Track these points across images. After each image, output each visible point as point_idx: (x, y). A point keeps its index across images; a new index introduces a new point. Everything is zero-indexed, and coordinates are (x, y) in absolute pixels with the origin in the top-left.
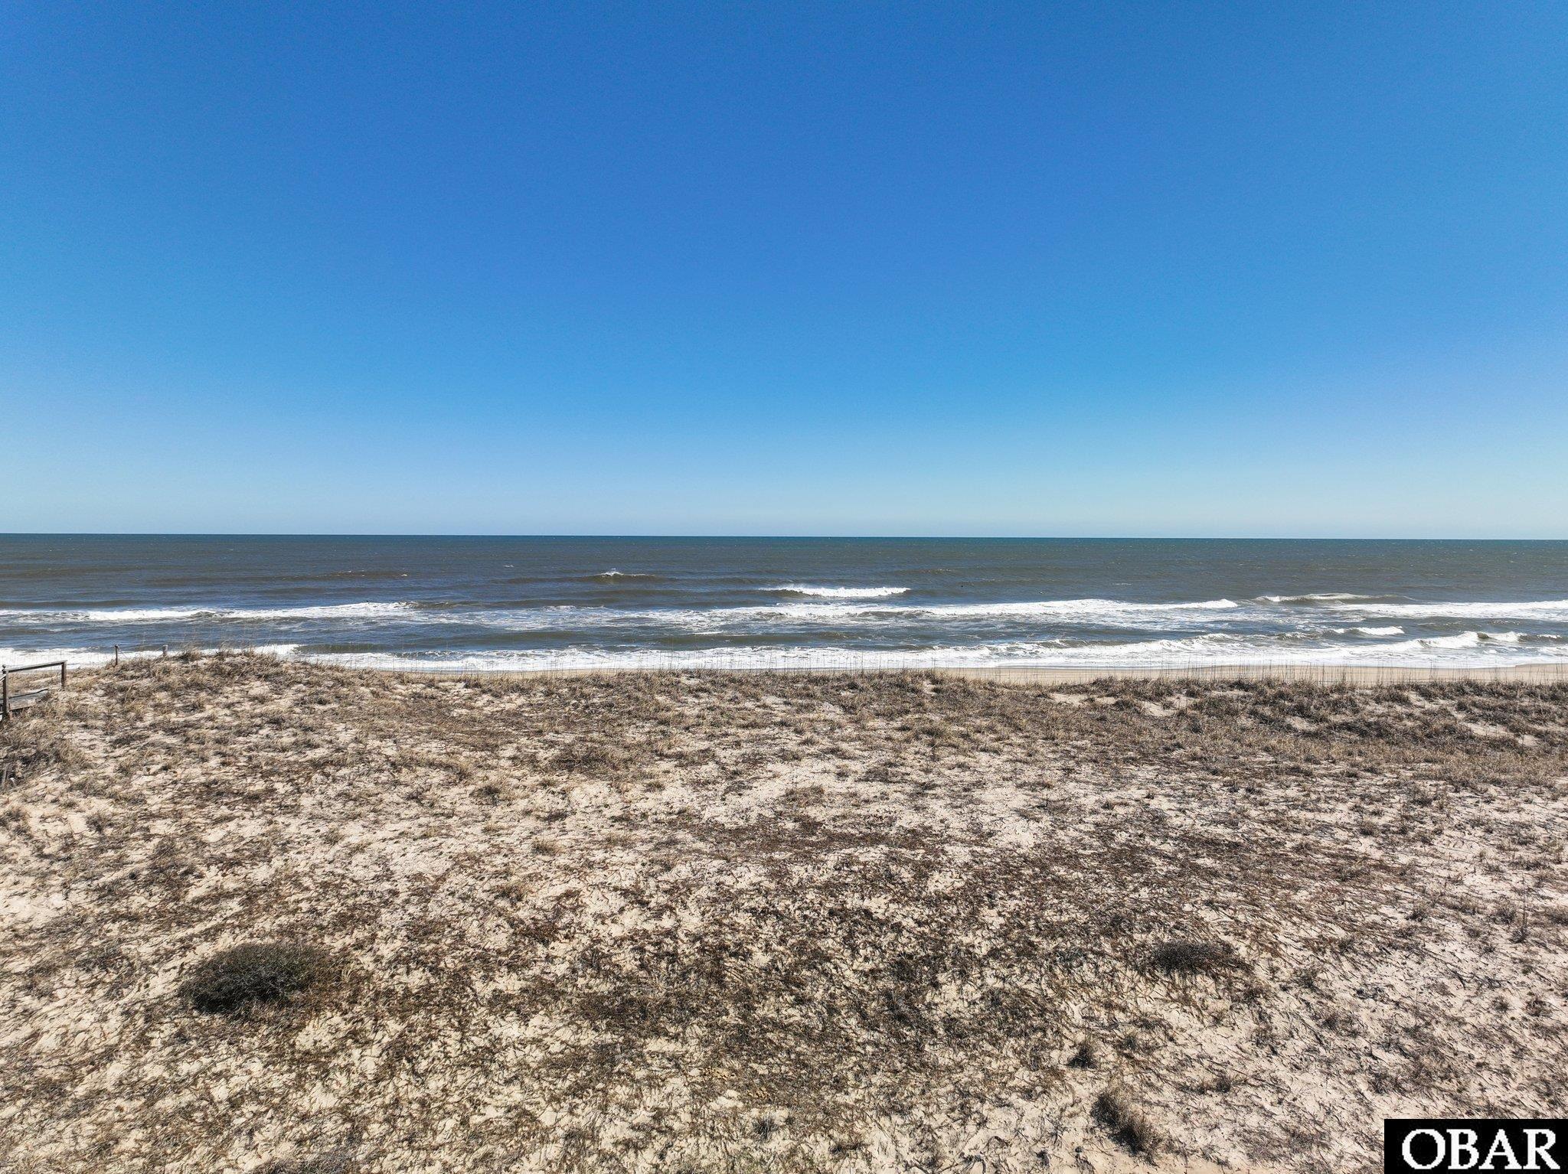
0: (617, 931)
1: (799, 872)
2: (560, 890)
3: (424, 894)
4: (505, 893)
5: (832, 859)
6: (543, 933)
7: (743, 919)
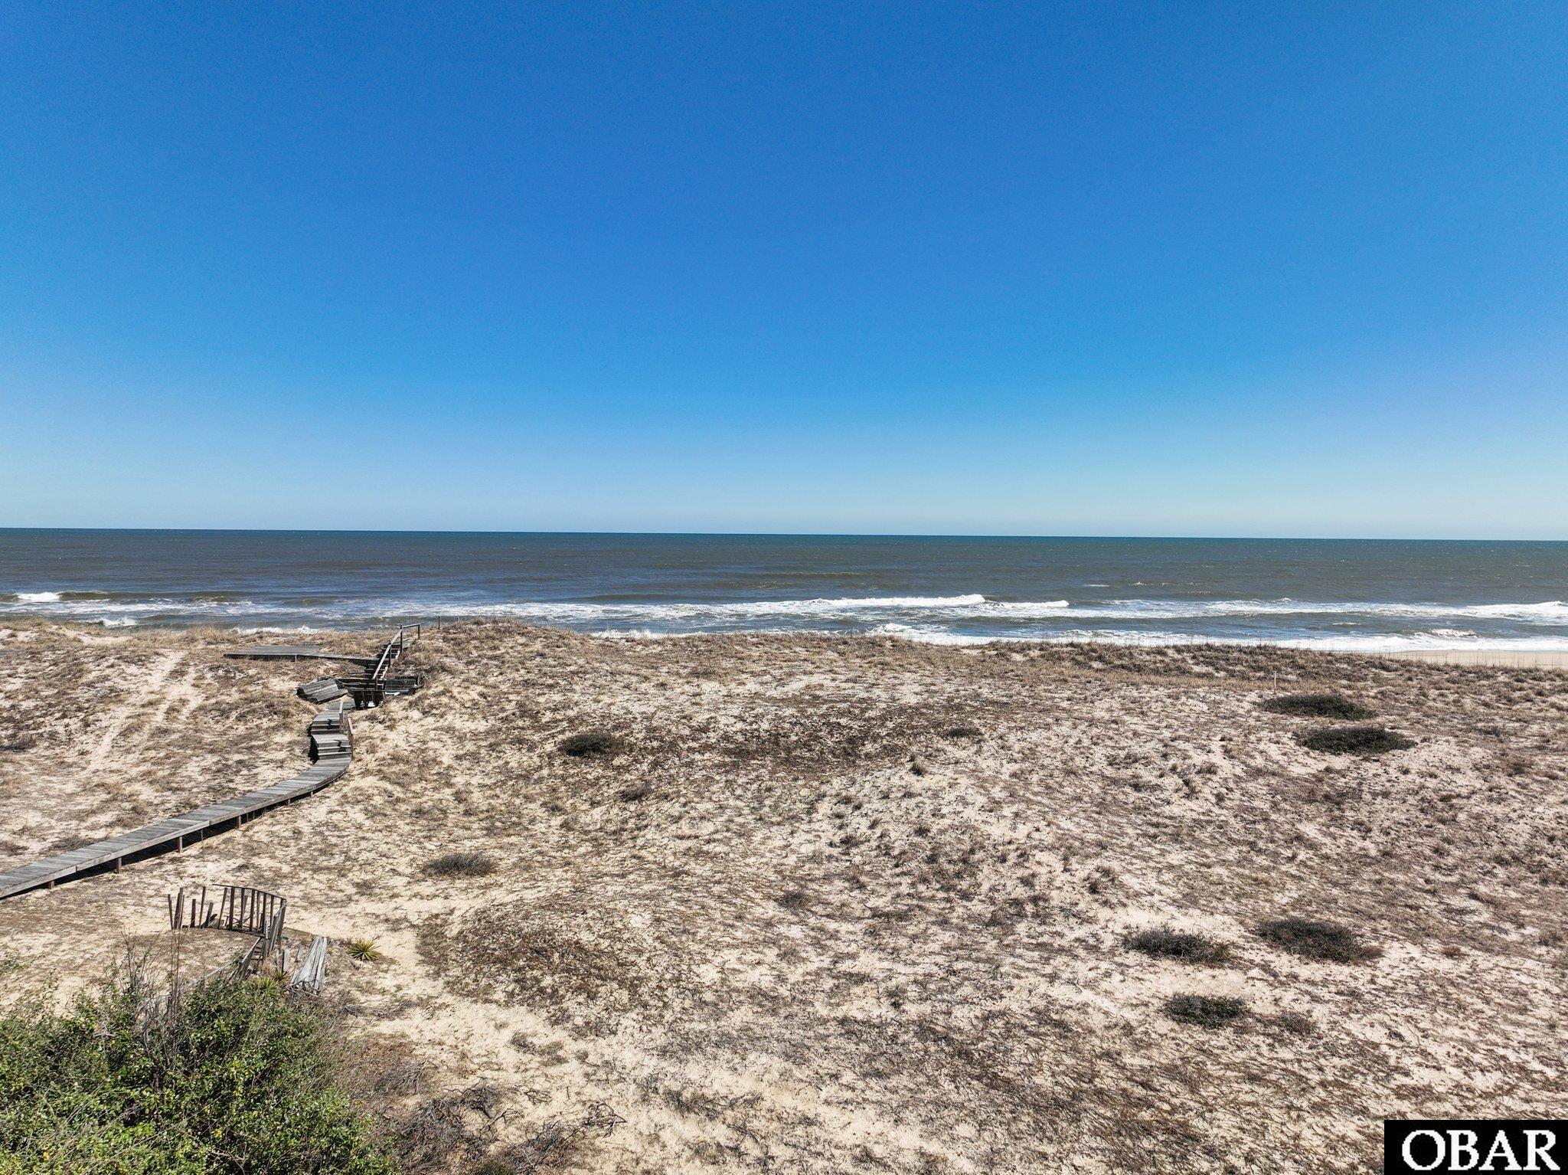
0: (734, 729)
1: (810, 710)
2: (708, 716)
3: (649, 718)
4: (684, 718)
5: (825, 707)
6: (704, 729)
7: (787, 726)
